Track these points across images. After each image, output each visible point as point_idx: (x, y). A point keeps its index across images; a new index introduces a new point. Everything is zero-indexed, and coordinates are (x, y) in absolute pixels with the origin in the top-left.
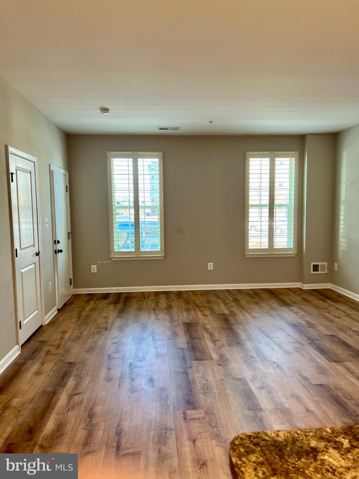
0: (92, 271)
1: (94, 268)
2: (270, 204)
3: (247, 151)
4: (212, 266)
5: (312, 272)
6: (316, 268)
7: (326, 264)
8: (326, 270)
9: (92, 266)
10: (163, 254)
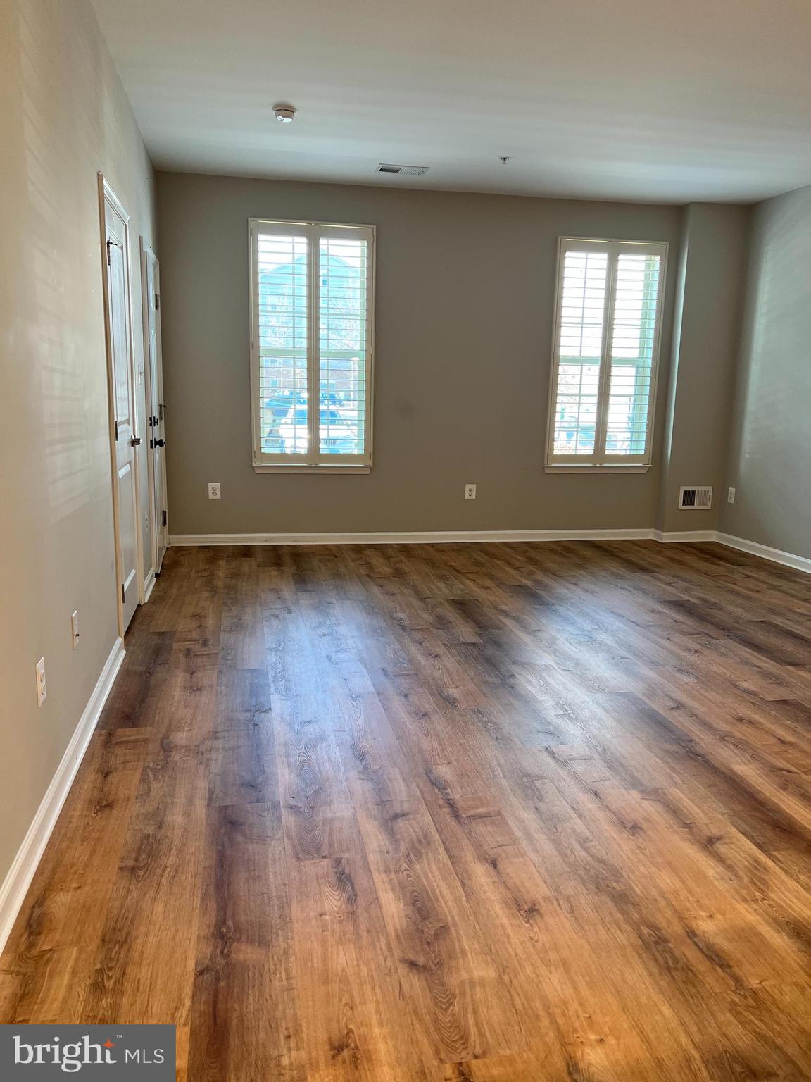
0: (211, 497)
1: (215, 490)
2: (603, 357)
3: (561, 235)
4: (474, 493)
5: (681, 507)
6: (689, 498)
7: (710, 489)
8: (710, 504)
9: (211, 485)
10: (369, 464)
